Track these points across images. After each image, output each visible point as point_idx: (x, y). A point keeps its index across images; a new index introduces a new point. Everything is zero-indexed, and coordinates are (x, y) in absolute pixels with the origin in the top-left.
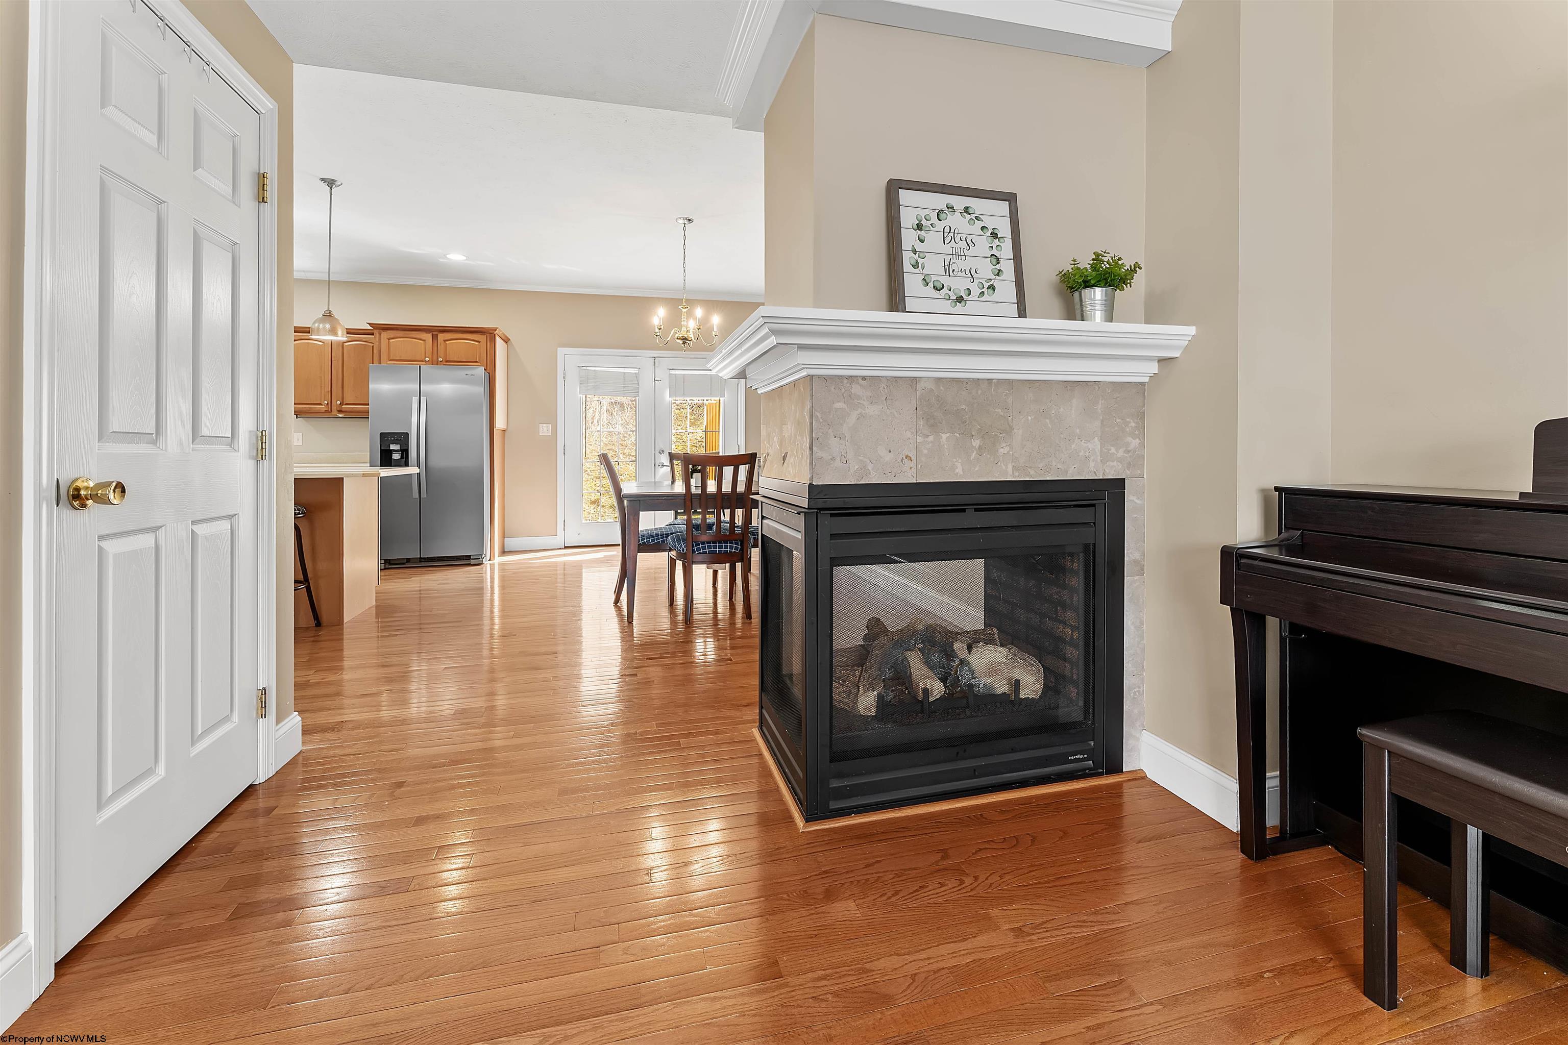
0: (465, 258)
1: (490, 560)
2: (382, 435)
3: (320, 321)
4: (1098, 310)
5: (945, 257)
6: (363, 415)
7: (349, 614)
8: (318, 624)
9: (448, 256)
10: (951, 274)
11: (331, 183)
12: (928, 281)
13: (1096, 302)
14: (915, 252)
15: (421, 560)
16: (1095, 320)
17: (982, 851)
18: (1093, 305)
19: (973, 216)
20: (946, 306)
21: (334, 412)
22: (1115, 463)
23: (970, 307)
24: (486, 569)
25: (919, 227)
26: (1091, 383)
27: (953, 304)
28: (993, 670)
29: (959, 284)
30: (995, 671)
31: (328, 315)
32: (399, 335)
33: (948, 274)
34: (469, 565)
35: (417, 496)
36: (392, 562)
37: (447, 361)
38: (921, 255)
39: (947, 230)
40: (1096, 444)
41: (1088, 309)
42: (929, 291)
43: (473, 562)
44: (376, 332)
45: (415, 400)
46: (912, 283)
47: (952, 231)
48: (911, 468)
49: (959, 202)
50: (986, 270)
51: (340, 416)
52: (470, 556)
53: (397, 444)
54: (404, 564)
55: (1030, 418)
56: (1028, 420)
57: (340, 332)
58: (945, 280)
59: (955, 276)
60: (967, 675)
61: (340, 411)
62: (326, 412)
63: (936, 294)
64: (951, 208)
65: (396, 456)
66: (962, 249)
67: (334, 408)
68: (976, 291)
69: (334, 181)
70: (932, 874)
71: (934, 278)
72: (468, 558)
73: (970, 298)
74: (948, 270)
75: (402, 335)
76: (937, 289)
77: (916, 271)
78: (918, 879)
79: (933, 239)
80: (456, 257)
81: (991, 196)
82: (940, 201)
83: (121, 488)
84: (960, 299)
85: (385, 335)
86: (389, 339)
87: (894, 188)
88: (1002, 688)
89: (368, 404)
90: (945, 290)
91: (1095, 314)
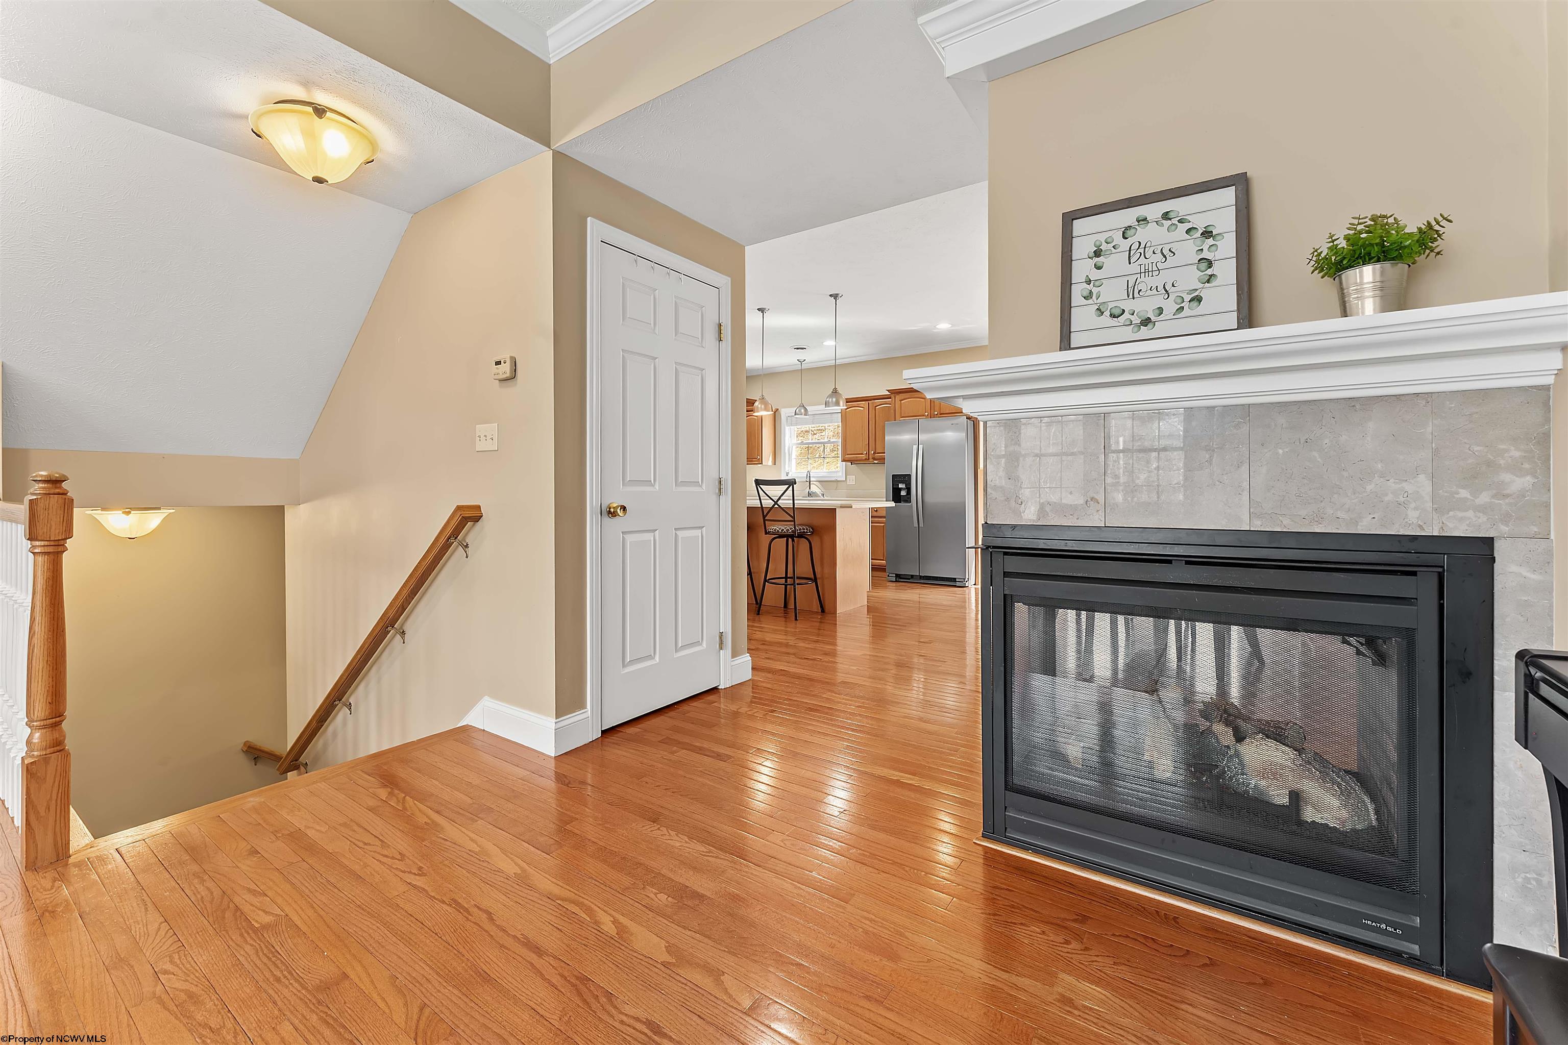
0: (950, 326)
1: (975, 584)
2: (894, 477)
3: (830, 396)
4: (1368, 297)
5: (1126, 278)
6: (882, 461)
7: (841, 608)
8: (823, 611)
9: (937, 327)
10: (1136, 295)
11: (835, 296)
12: (1102, 310)
13: (1365, 286)
14: (1089, 282)
15: (921, 577)
16: (1363, 313)
17: (1128, 939)
18: (1360, 291)
19: (1175, 221)
20: (1127, 333)
21: (871, 460)
22: (1470, 514)
23: (1160, 329)
24: (970, 593)
25: (1098, 253)
26: (1407, 397)
27: (1136, 329)
28: (1272, 772)
29: (1145, 306)
30: (1274, 774)
31: (835, 391)
32: (907, 397)
33: (1131, 296)
34: (955, 586)
35: (917, 526)
36: (901, 577)
37: (941, 414)
38: (1097, 283)
39: (1136, 246)
40: (1424, 485)
41: (1352, 298)
42: (1106, 320)
43: (958, 584)
44: (892, 396)
45: (915, 447)
46: (1082, 316)
47: (1143, 246)
48: (1098, 511)
49: (1153, 211)
50: (1190, 279)
51: (876, 462)
52: (955, 579)
53: (903, 483)
54: (909, 579)
55: (1281, 451)
56: (1277, 453)
57: (841, 403)
58: (1128, 305)
59: (1142, 296)
60: (1235, 768)
61: (874, 459)
62: (866, 459)
63: (1114, 322)
64: (1143, 220)
65: (903, 493)
66: (1154, 264)
67: (870, 457)
68: (1170, 307)
69: (838, 294)
70: (1047, 923)
71: (1111, 305)
72: (954, 580)
73: (1162, 317)
74: (1132, 292)
75: (909, 396)
76: (1114, 317)
77: (1090, 301)
78: (1028, 918)
79: (1114, 263)
80: (944, 326)
81: (1205, 189)
82: (1128, 216)
83: (624, 508)
84: (1146, 322)
85: (898, 397)
86: (901, 401)
87: (1069, 219)
88: (1281, 798)
89: (884, 453)
90: (1126, 315)
91: (1363, 305)
